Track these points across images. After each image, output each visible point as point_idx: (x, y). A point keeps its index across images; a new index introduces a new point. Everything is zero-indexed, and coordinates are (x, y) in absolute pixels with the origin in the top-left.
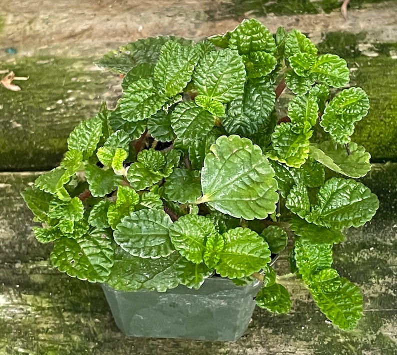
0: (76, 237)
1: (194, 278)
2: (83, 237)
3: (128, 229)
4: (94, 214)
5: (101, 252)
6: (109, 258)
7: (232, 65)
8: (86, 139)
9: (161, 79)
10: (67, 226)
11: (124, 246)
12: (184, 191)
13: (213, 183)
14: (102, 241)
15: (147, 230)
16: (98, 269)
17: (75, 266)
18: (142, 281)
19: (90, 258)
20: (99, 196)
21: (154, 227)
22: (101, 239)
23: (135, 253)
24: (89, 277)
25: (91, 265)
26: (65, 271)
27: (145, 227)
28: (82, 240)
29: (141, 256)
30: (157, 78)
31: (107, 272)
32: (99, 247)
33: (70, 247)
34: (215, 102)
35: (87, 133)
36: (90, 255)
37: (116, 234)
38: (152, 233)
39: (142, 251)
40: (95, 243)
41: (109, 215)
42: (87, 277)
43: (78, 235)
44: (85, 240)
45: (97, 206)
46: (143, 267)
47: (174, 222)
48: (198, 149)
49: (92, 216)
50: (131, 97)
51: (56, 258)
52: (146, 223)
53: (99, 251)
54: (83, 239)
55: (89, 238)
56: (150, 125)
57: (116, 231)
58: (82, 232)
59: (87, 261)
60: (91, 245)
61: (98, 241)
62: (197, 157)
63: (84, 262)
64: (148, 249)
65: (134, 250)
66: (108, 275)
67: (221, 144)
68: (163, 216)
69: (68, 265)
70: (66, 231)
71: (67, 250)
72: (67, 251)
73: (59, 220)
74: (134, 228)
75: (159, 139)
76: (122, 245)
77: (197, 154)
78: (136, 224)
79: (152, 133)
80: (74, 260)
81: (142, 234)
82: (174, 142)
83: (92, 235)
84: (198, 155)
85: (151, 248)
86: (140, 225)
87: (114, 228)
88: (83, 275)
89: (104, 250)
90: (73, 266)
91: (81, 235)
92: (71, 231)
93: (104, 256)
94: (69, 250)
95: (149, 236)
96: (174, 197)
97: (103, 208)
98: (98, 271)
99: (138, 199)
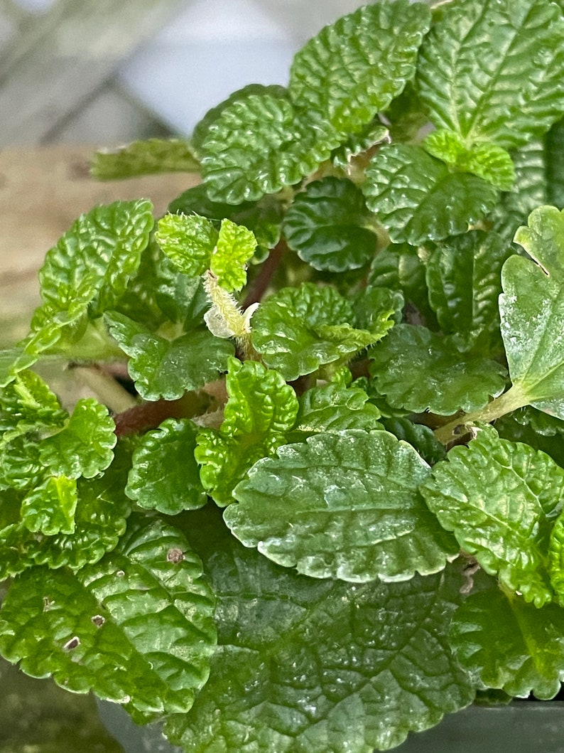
0: (81, 563)
1: (529, 663)
2: (103, 563)
3: (273, 498)
4: (145, 465)
5: (171, 610)
6: (200, 627)
7: (533, 31)
8: (100, 261)
9: (313, 99)
10: (50, 510)
11: (273, 550)
12: (440, 381)
13: (541, 344)
14: (169, 574)
15: (343, 497)
16: (163, 668)
17: (83, 660)
18: (294, 730)
19: (130, 632)
20: (162, 399)
21: (367, 486)
22: (165, 566)
23: (317, 567)
24: (135, 695)
25: (136, 656)
26: (49, 675)
27: (334, 487)
28: (100, 575)
29: (340, 575)
30: (301, 98)
31: (199, 674)
32: (159, 591)
33: (59, 597)
34: (483, 149)
35: (99, 241)
36: (131, 622)
37: (233, 516)
38: (364, 506)
39: (341, 559)
40: (147, 578)
41: (203, 457)
42: (127, 693)
43: (88, 555)
44: (110, 572)
45: (156, 436)
46: (299, 674)
47: (431, 465)
48: (450, 278)
49: (140, 472)
50: (230, 140)
51: (11, 633)
52: (338, 473)
53: (162, 605)
54: (105, 569)
55: (125, 566)
56: (292, 224)
57: (232, 507)
58: (100, 545)
59: (124, 643)
60: (134, 586)
61: (155, 572)
62: (451, 304)
63: (115, 644)
64: (361, 552)
65: (311, 559)
66: (200, 685)
67: (542, 229)
68: (390, 447)
69: (57, 655)
70: (49, 528)
71: (51, 606)
72: (51, 612)
73: (23, 494)
74: (297, 492)
75: (322, 263)
76: (262, 548)
77: (449, 292)
78: (300, 482)
79: (300, 246)
80: (76, 638)
81: (330, 509)
82: (373, 267)
83: (135, 555)
84: (452, 297)
85: (372, 553)
86: (315, 481)
87: (222, 501)
88: (115, 686)
89: (177, 603)
90: (76, 659)
91: (97, 555)
92: (67, 527)
93: (181, 621)
94: (59, 607)
95: (353, 515)
96: (412, 399)
97: (175, 445)
98: (165, 675)
99: (292, 409)
